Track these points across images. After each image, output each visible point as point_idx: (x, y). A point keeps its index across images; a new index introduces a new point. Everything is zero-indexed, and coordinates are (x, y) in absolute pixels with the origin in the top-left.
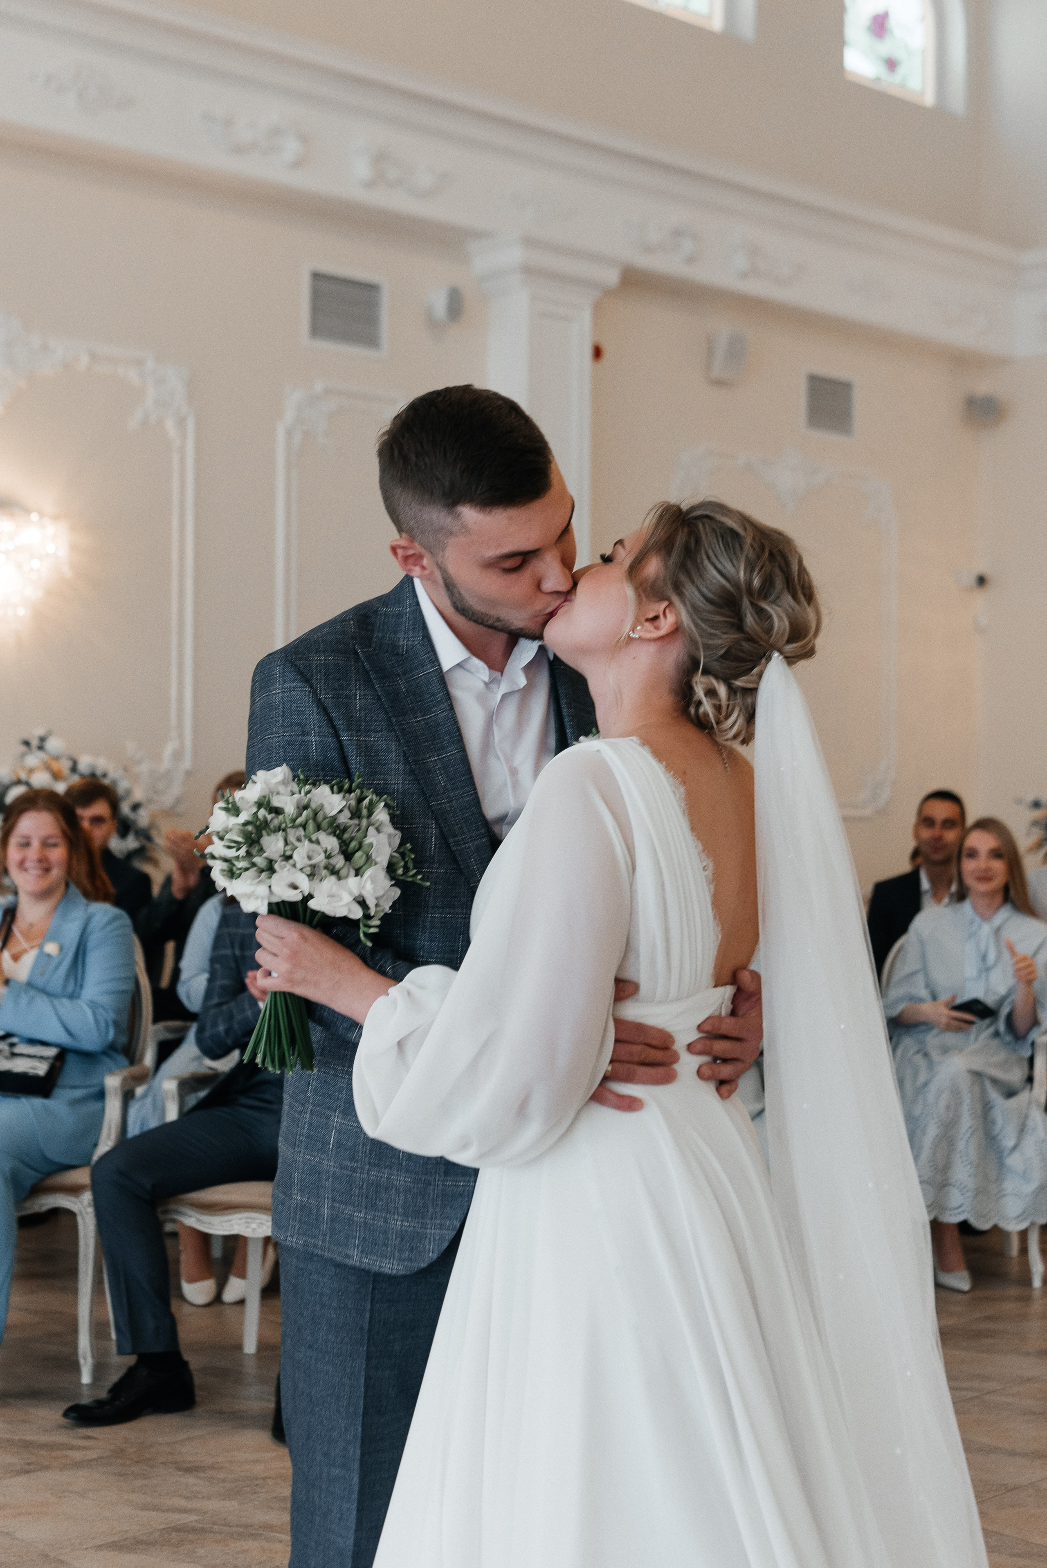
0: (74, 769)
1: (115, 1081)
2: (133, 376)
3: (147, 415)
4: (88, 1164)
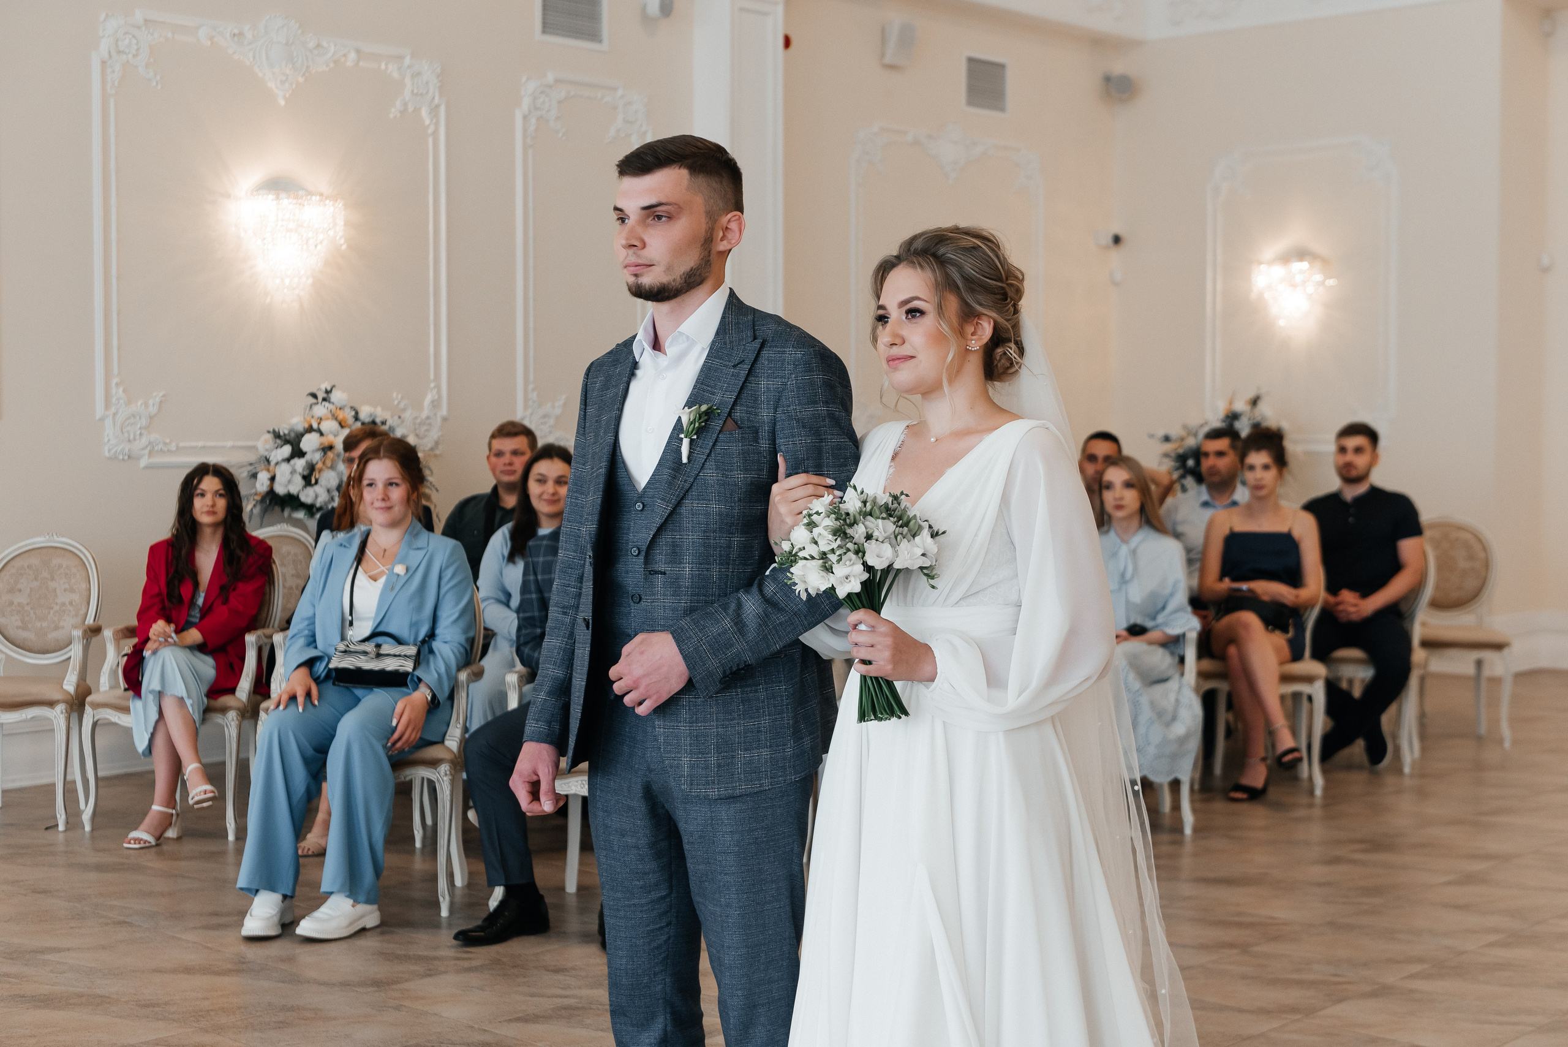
0: (356, 418)
1: (463, 676)
2: (393, 69)
3: (405, 104)
4: (442, 742)
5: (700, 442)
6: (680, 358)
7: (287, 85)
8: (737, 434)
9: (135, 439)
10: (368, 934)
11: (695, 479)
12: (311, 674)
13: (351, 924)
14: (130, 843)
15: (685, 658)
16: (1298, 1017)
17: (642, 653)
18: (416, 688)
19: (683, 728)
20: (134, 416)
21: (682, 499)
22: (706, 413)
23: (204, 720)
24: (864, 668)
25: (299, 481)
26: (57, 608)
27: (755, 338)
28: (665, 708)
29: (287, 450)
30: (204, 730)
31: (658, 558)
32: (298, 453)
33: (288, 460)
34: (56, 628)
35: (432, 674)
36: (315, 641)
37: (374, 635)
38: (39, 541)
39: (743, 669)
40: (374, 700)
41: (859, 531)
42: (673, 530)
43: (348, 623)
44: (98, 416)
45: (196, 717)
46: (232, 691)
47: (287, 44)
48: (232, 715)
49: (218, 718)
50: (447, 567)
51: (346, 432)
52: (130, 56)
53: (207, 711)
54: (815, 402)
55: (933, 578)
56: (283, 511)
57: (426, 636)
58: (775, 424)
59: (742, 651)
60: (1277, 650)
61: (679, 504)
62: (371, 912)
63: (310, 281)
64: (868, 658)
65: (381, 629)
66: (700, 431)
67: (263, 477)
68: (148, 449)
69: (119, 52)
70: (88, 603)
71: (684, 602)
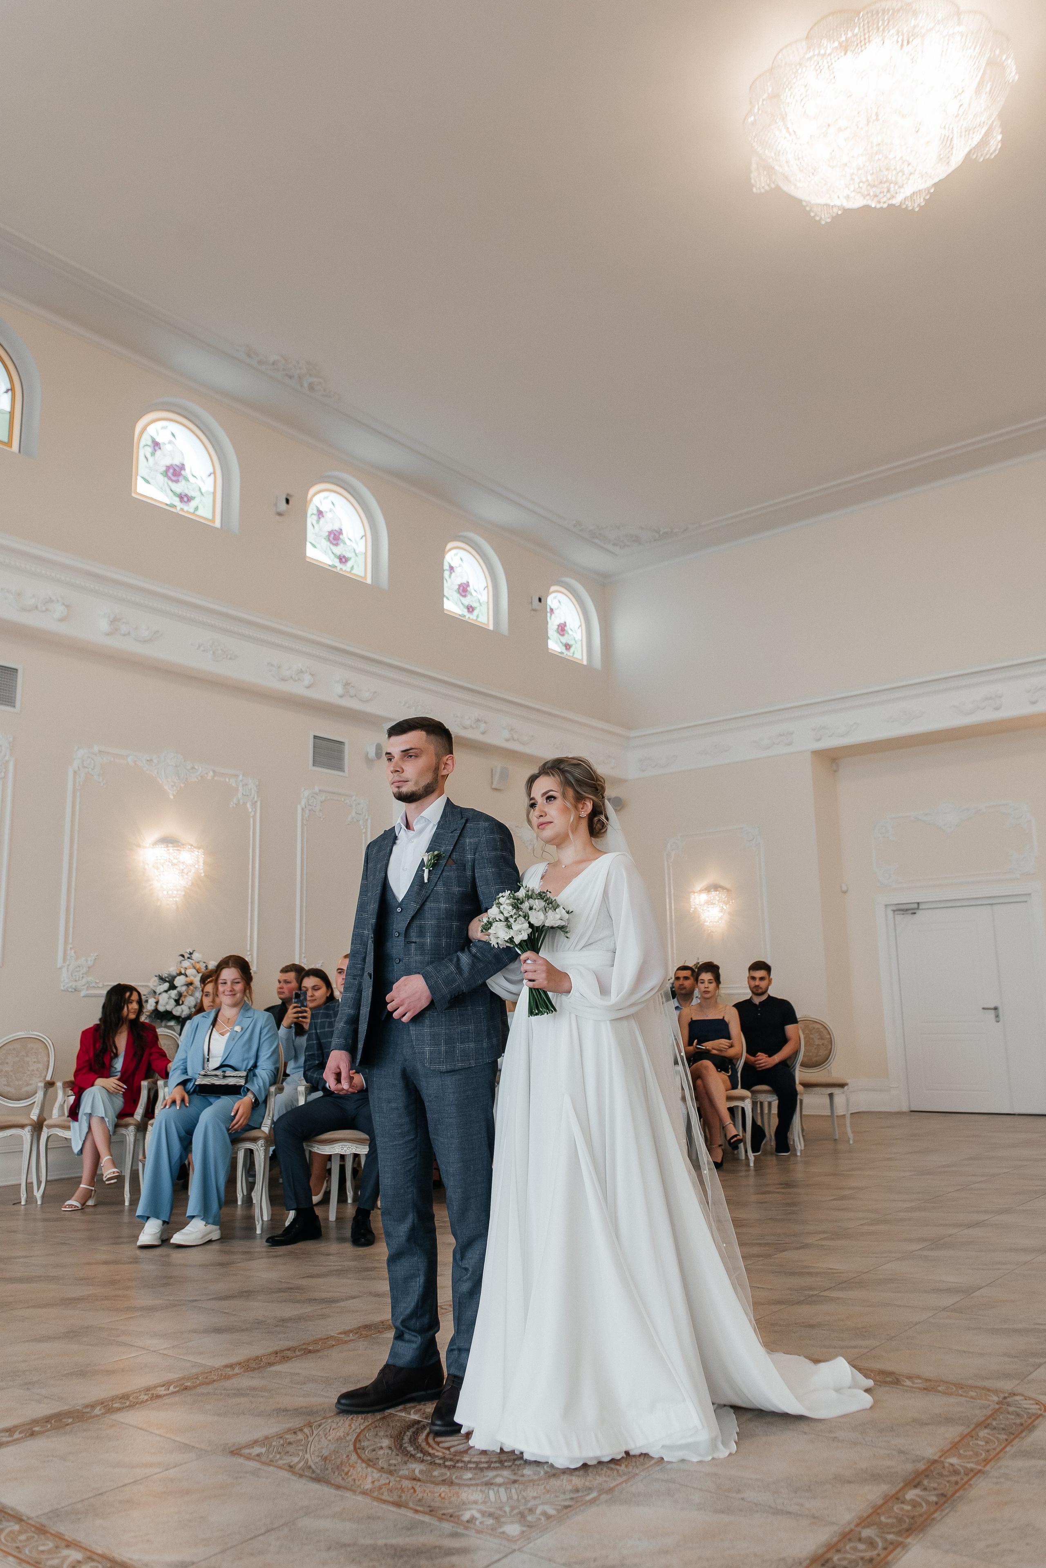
1: (273, 1089)
2: (232, 782)
3: (239, 800)
4: (260, 1128)
5: (434, 871)
6: (421, 831)
7: (175, 788)
8: (454, 867)
9: (79, 980)
10: (214, 1243)
11: (432, 891)
12: (185, 1089)
13: (204, 1237)
14: (66, 1208)
15: (429, 988)
16: (761, 1259)
17: (406, 985)
18: (245, 1095)
19: (426, 1030)
20: (79, 966)
21: (425, 901)
22: (437, 855)
23: (114, 1132)
24: (531, 983)
25: (173, 1003)
26: (29, 1073)
27: (462, 818)
28: (417, 1018)
29: (166, 985)
30: (114, 1139)
31: (412, 934)
32: (173, 987)
33: (166, 991)
34: (28, 1085)
35: (255, 1086)
36: (186, 1072)
37: (222, 1066)
38: (21, 1034)
39: (461, 995)
40: (221, 1103)
41: (526, 905)
42: (420, 919)
43: (206, 1060)
44: (59, 966)
45: (111, 1128)
46: (132, 1115)
47: (176, 766)
48: (132, 1128)
49: (123, 1131)
50: (265, 1027)
51: (200, 975)
52: (90, 770)
53: (117, 1126)
54: (496, 850)
55: (567, 932)
56: (162, 1022)
57: (252, 1067)
58: (474, 862)
59: (460, 984)
60: (724, 1082)
61: (423, 905)
62: (216, 1230)
63: (183, 893)
64: (533, 978)
65: (225, 1063)
66: (434, 865)
67: (152, 1001)
68: (87, 986)
69: (84, 767)
70: (48, 1069)
71: (427, 958)
